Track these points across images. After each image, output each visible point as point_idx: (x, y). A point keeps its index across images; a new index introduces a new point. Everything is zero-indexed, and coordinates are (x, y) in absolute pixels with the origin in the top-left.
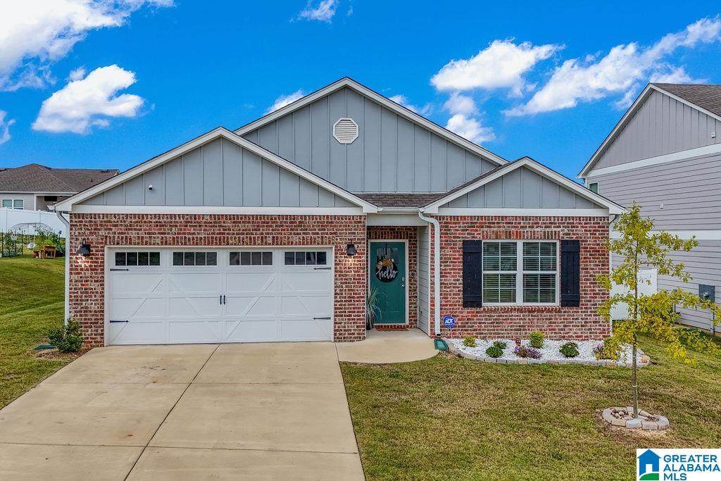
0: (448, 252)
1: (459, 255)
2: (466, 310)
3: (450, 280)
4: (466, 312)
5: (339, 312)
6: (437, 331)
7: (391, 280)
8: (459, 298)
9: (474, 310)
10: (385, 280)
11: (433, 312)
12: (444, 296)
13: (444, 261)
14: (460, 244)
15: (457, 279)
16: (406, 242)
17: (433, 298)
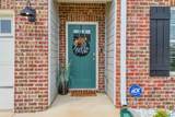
0: (135, 19)
1: (146, 23)
2: (153, 79)
3: (136, 48)
4: (153, 81)
5: (20, 80)
6: (124, 102)
7: (84, 55)
8: (146, 67)
9: (161, 79)
10: (80, 55)
11: (118, 81)
12: (130, 65)
13: (130, 28)
14: (147, 11)
15: (143, 47)
16: (97, 23)
17: (118, 67)
